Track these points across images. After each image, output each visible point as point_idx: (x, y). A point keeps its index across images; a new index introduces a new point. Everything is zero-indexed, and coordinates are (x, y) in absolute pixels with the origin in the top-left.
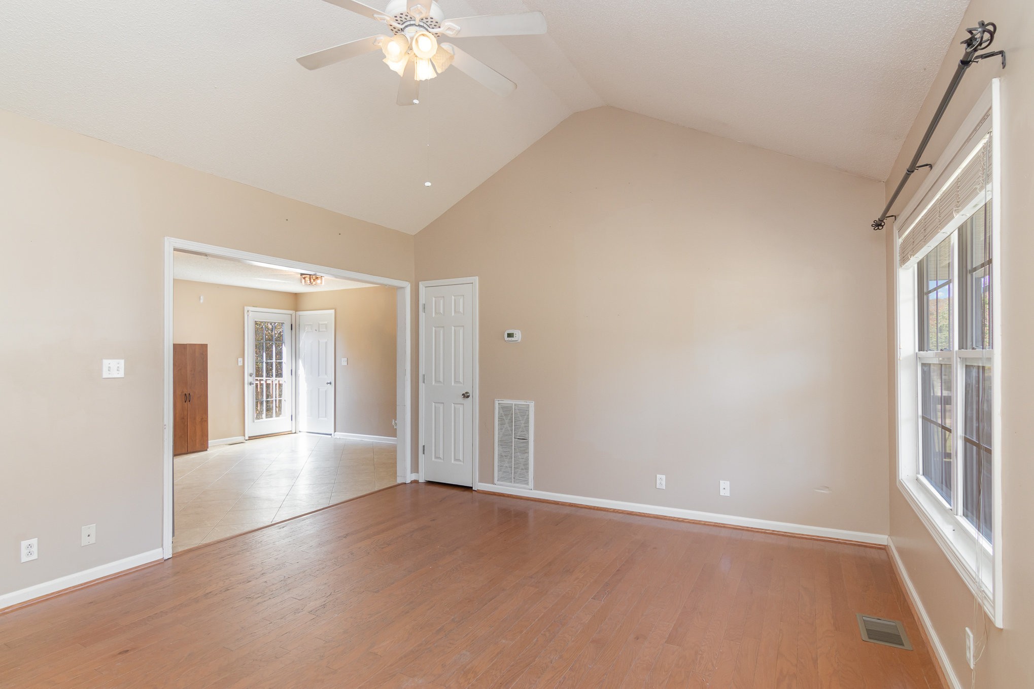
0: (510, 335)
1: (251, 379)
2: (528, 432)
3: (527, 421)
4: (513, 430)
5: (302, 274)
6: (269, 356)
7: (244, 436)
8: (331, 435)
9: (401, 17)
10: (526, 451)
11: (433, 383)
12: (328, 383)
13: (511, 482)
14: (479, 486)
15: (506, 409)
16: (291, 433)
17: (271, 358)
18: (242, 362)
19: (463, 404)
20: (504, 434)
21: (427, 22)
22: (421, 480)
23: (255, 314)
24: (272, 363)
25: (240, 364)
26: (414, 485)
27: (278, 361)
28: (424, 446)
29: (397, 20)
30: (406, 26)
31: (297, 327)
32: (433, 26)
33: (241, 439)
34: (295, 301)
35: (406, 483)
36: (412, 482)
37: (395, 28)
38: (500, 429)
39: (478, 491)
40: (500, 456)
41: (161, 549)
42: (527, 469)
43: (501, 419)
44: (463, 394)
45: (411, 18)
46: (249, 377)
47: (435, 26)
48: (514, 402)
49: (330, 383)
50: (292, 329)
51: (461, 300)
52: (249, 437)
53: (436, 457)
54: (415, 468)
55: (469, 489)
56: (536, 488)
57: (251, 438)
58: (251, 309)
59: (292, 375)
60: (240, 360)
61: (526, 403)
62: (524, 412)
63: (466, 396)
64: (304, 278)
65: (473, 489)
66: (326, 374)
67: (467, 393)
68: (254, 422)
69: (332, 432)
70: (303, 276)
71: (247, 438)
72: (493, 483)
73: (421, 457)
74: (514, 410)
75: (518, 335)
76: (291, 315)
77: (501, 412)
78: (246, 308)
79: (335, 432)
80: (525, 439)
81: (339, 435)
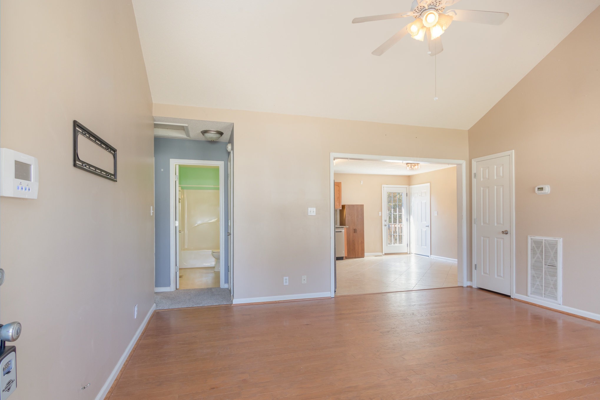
0: (541, 189)
1: (385, 223)
2: (556, 261)
3: (556, 253)
4: (544, 259)
5: (407, 164)
6: (395, 211)
7: (382, 252)
8: (428, 256)
9: (418, 9)
10: (555, 275)
11: (482, 224)
12: (426, 226)
13: (542, 296)
14: (514, 295)
15: (538, 244)
16: (407, 254)
17: (396, 212)
18: (381, 214)
19: (503, 239)
20: (535, 261)
21: (434, 4)
22: (475, 286)
23: (387, 189)
24: (396, 215)
25: (380, 215)
26: (469, 289)
27: (400, 213)
28: (476, 265)
29: (416, 12)
30: (422, 13)
31: (410, 194)
32: (438, 5)
33: (380, 254)
34: (409, 180)
35: (463, 287)
36: (467, 287)
37: (416, 16)
38: (533, 257)
39: (514, 299)
40: (533, 277)
41: (330, 292)
42: (556, 289)
43: (533, 250)
44: (502, 232)
45: (424, 7)
46: (385, 222)
47: (439, 4)
48: (544, 238)
49: (428, 226)
50: (407, 196)
51: (501, 168)
52: (385, 253)
53: (484, 273)
54: (470, 278)
55: (509, 296)
56: (564, 303)
57: (386, 254)
58: (385, 186)
59: (407, 221)
60: (380, 213)
61: (554, 239)
62: (553, 246)
63: (505, 233)
64: (408, 166)
65: (511, 297)
66: (426, 221)
67: (506, 231)
68: (387, 246)
69: (429, 255)
70: (408, 165)
71: (384, 254)
72: (527, 295)
73: (474, 272)
74: (544, 244)
75: (547, 189)
76: (407, 188)
77: (534, 245)
78: (383, 186)
79: (431, 255)
80: (553, 266)
81: (433, 257)
